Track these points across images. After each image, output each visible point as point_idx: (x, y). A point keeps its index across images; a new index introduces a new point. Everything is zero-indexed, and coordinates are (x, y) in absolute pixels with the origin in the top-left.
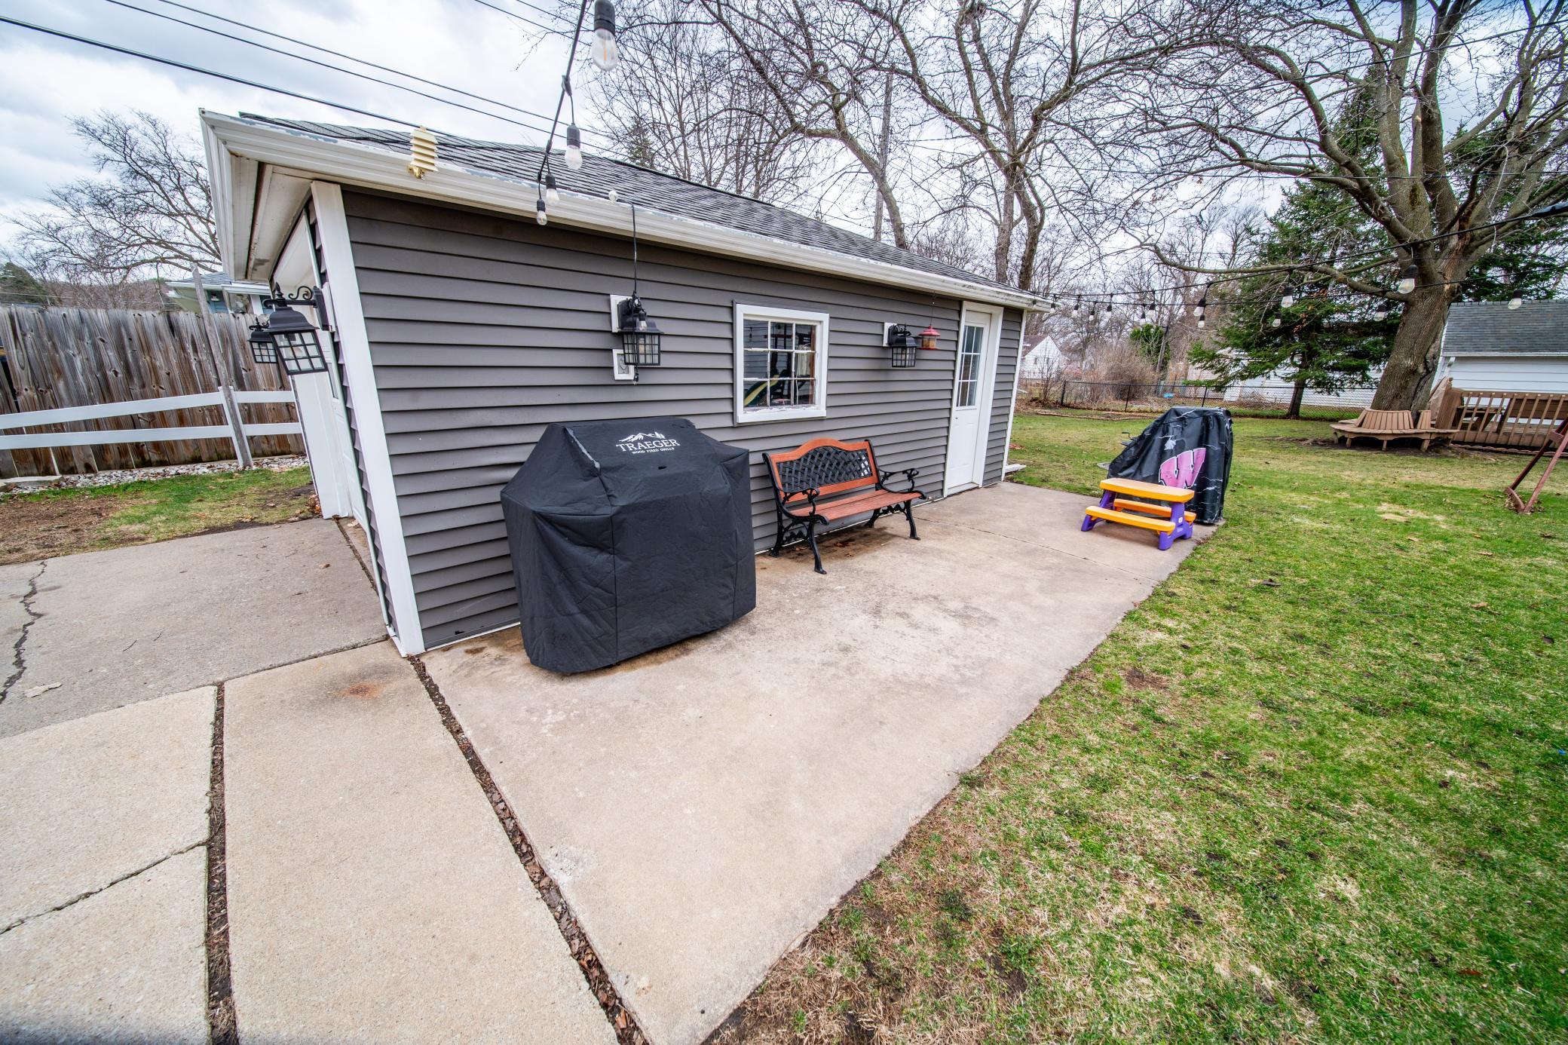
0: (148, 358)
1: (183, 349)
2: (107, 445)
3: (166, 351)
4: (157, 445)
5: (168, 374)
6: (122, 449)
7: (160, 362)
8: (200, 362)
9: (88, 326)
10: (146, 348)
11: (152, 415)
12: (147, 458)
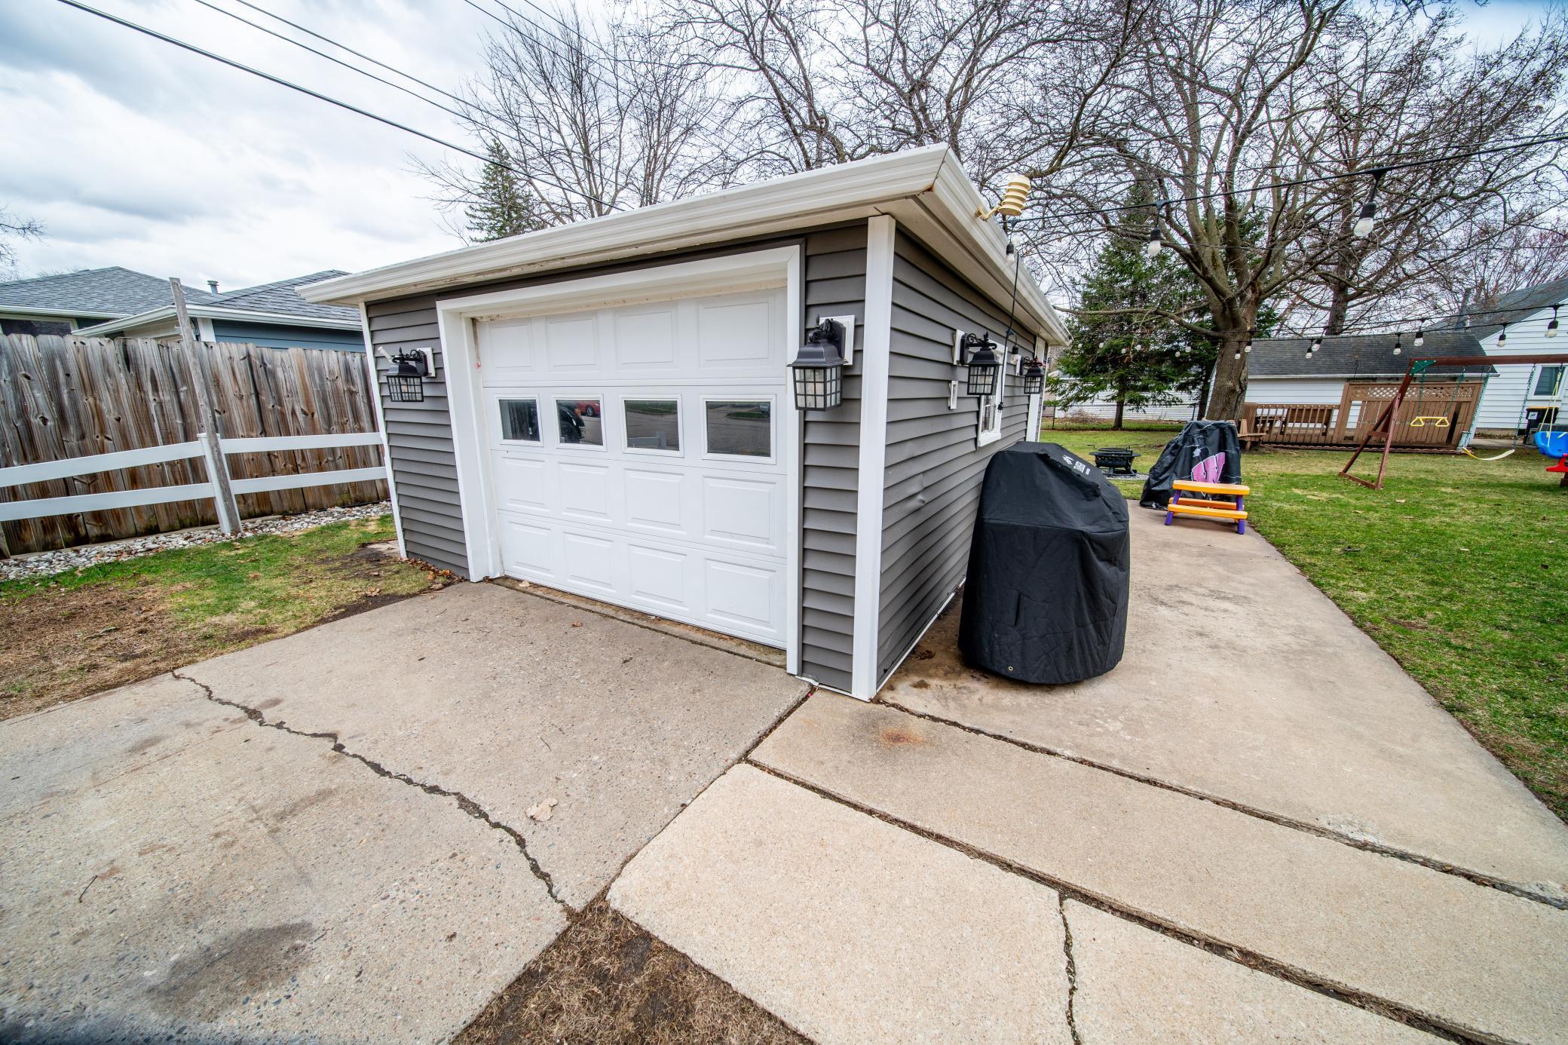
0: (91, 400)
1: (140, 386)
2: (25, 521)
3: (117, 391)
4: (98, 516)
5: (118, 420)
6: (48, 524)
7: (107, 404)
8: (161, 404)
9: (8, 358)
10: (90, 386)
11: (93, 477)
12: (83, 532)
